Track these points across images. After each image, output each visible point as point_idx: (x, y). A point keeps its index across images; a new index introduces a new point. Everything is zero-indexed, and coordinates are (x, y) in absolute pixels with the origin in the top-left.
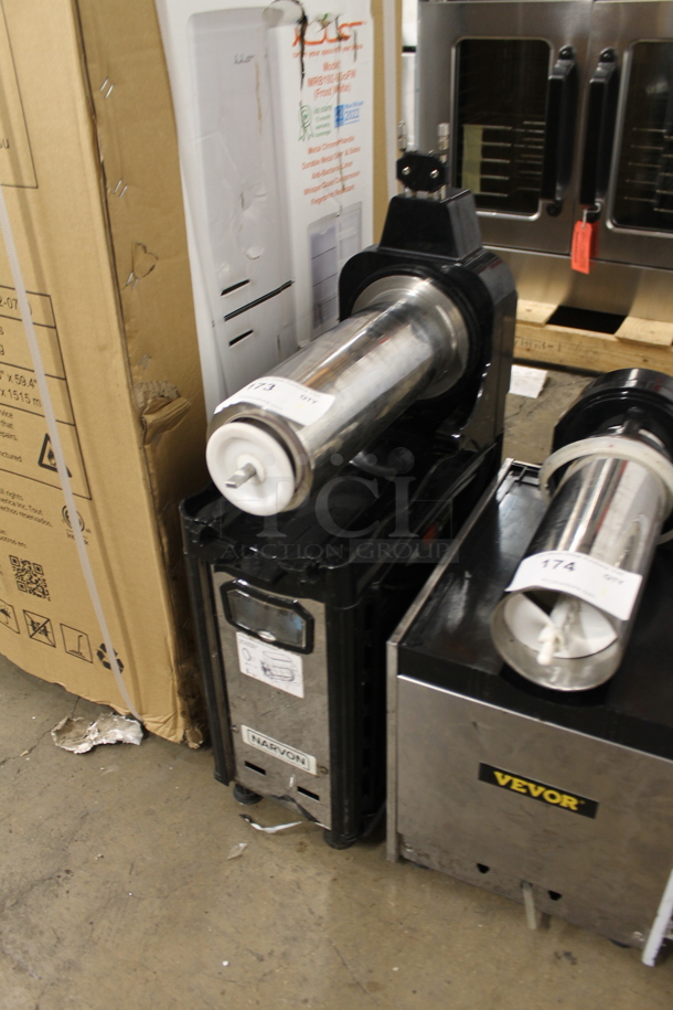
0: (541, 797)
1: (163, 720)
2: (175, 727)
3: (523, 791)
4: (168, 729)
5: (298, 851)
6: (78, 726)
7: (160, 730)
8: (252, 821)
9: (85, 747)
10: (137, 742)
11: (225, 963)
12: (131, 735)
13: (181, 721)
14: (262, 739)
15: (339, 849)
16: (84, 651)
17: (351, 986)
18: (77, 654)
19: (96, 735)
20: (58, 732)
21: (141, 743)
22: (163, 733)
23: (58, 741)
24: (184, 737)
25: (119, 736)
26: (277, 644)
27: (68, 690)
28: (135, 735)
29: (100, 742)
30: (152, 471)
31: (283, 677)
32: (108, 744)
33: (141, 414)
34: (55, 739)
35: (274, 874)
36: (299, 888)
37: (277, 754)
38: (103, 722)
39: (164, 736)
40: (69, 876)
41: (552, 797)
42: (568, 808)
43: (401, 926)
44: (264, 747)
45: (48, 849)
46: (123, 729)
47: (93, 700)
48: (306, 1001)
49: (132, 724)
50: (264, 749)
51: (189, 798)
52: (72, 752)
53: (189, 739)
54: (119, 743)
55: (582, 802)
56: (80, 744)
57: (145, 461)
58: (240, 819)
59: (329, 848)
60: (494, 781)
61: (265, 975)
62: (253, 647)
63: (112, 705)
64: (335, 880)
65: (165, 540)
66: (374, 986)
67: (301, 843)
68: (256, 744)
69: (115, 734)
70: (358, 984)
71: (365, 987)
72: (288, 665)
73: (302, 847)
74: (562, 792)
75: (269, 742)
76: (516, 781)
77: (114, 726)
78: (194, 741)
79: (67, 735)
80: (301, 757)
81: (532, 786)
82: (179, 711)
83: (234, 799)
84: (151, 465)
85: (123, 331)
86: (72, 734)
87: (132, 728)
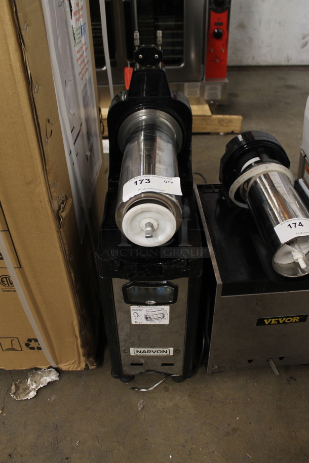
0: (284, 322)
1: (72, 363)
2: (79, 363)
3: (276, 323)
4: (76, 365)
5: (166, 392)
6: (21, 385)
7: (71, 368)
8: (139, 389)
9: (32, 394)
10: (57, 379)
11: (171, 457)
12: (53, 377)
13: (83, 359)
14: (142, 350)
15: (182, 382)
16: (16, 346)
17: (226, 435)
18: (13, 349)
19: (35, 385)
20: (14, 394)
21: (59, 378)
22: (73, 368)
23: (17, 398)
24: (86, 365)
25: (49, 380)
26: (156, 305)
27: (7, 369)
28: (55, 376)
29: (39, 387)
30: (65, 242)
31: (157, 319)
32: (44, 386)
33: (58, 212)
34: (15, 397)
35: (163, 407)
36: (178, 407)
37: (152, 354)
38: (33, 377)
39: (74, 370)
40: (69, 460)
41: (289, 320)
42: (296, 322)
43: (228, 400)
44: (144, 353)
45: (49, 453)
46: (48, 376)
47: (24, 369)
48: (213, 452)
49: (51, 371)
50: (144, 354)
51: (101, 393)
52: (27, 399)
53: (89, 365)
54: (49, 383)
55: (301, 317)
56: (29, 393)
57: (60, 238)
58: (132, 390)
59: (178, 384)
60: (264, 324)
61: (190, 451)
62: (140, 310)
63: (37, 367)
64: (190, 396)
65: (73, 275)
66: (234, 430)
67: (165, 388)
68: (139, 354)
69: (46, 380)
70: (228, 433)
71: (231, 432)
72: (162, 312)
73: (167, 389)
74: (293, 317)
75: (146, 350)
76: (273, 320)
77: (42, 376)
78: (92, 366)
79: (19, 392)
80: (165, 350)
81: (280, 320)
82: (81, 354)
83: (122, 383)
84: (64, 239)
85: (45, 170)
86: (21, 391)
87: (52, 373)
